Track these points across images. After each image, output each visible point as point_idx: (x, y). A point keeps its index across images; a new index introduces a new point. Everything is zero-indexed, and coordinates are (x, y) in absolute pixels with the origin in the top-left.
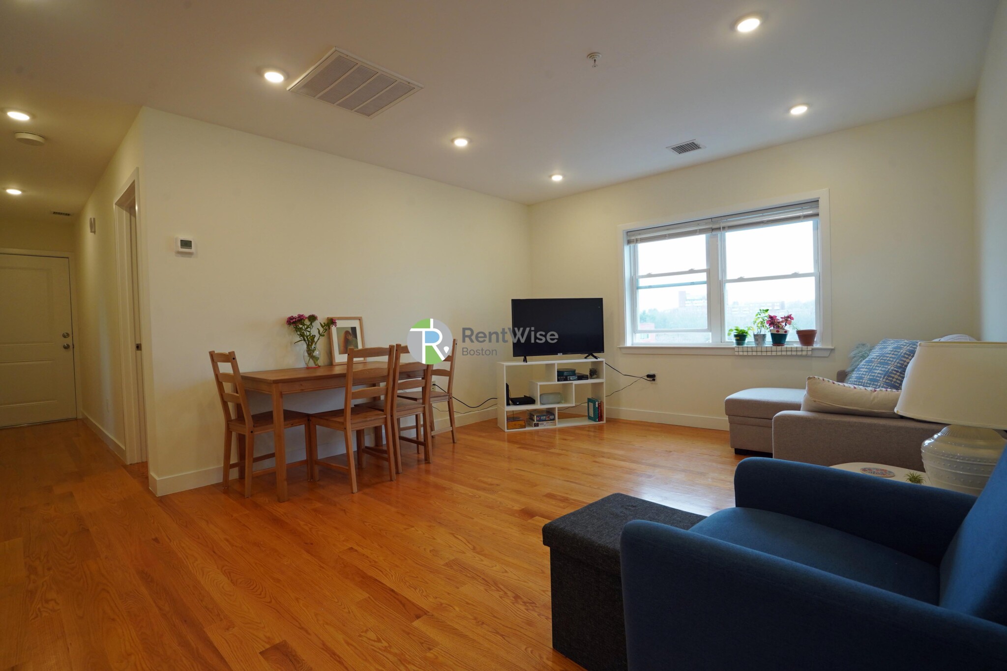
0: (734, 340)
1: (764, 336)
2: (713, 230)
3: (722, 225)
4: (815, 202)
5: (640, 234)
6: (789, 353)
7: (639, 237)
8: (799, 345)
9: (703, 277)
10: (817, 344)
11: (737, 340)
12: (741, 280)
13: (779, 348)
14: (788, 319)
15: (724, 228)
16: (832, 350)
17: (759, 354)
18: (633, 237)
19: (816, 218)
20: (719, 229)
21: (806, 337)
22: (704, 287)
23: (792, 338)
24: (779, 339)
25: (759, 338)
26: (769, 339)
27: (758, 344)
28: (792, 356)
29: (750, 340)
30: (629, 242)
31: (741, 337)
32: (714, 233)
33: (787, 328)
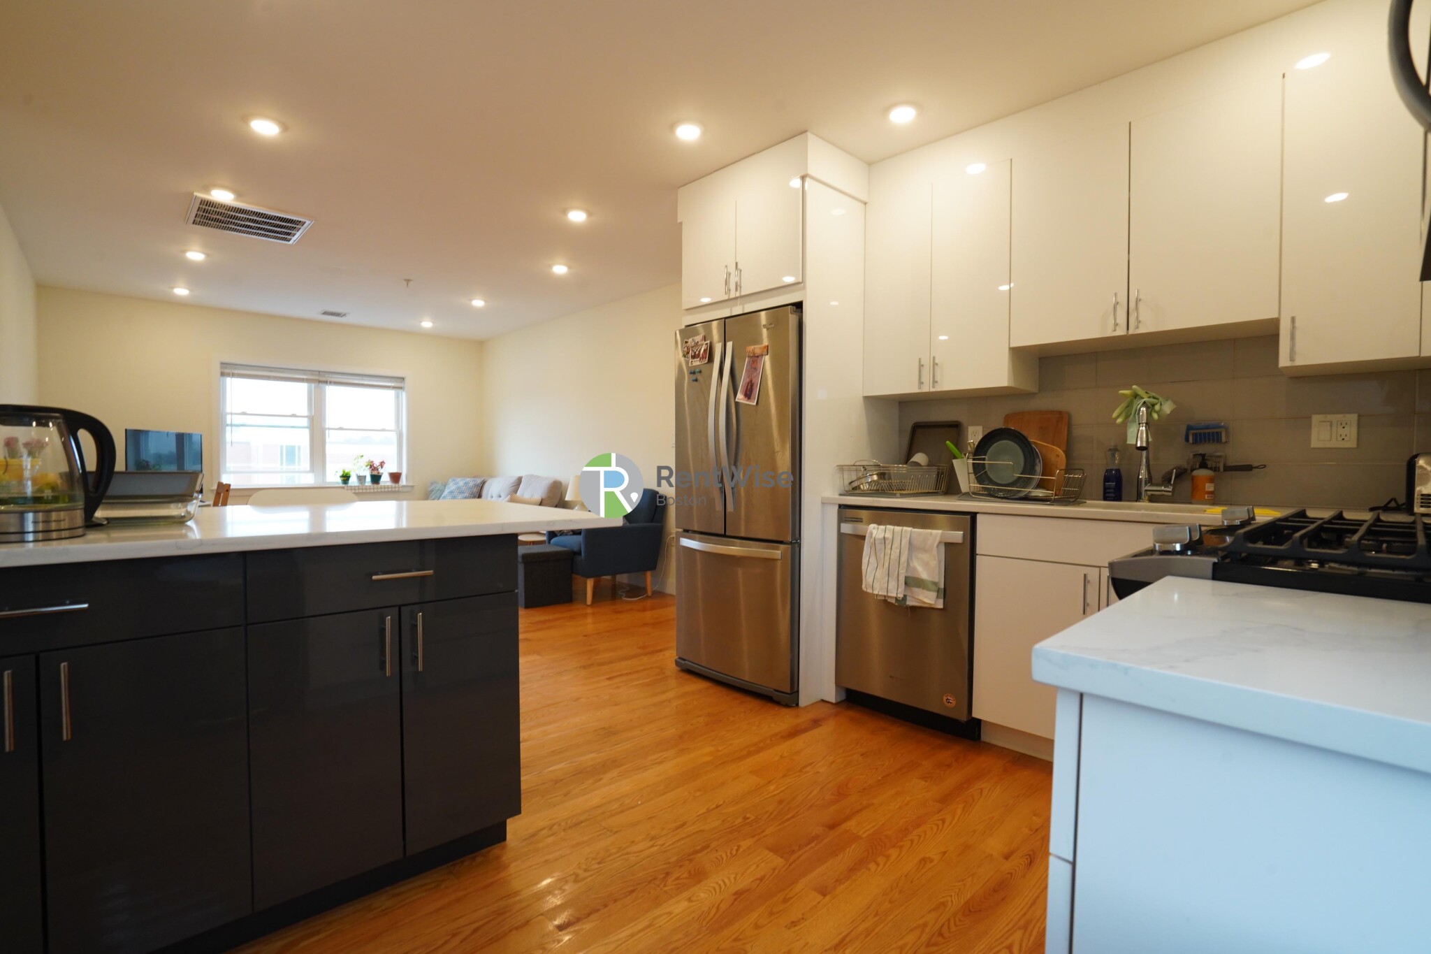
0: (339, 480)
1: (365, 477)
2: (320, 382)
3: (329, 379)
4: (403, 379)
5: (235, 369)
6: (386, 490)
7: (236, 372)
8: (390, 484)
9: (305, 422)
10: (403, 481)
11: (343, 480)
12: (341, 429)
13: (375, 486)
14: (382, 464)
15: (330, 382)
16: (413, 487)
17: (364, 491)
18: (228, 369)
19: (400, 391)
20: (326, 382)
21: (395, 477)
22: (307, 432)
23: (385, 479)
24: (376, 479)
25: (361, 479)
26: (368, 479)
27: (361, 483)
28: (385, 492)
29: (353, 481)
30: (223, 374)
31: (346, 478)
32: (320, 385)
33: (381, 471)
